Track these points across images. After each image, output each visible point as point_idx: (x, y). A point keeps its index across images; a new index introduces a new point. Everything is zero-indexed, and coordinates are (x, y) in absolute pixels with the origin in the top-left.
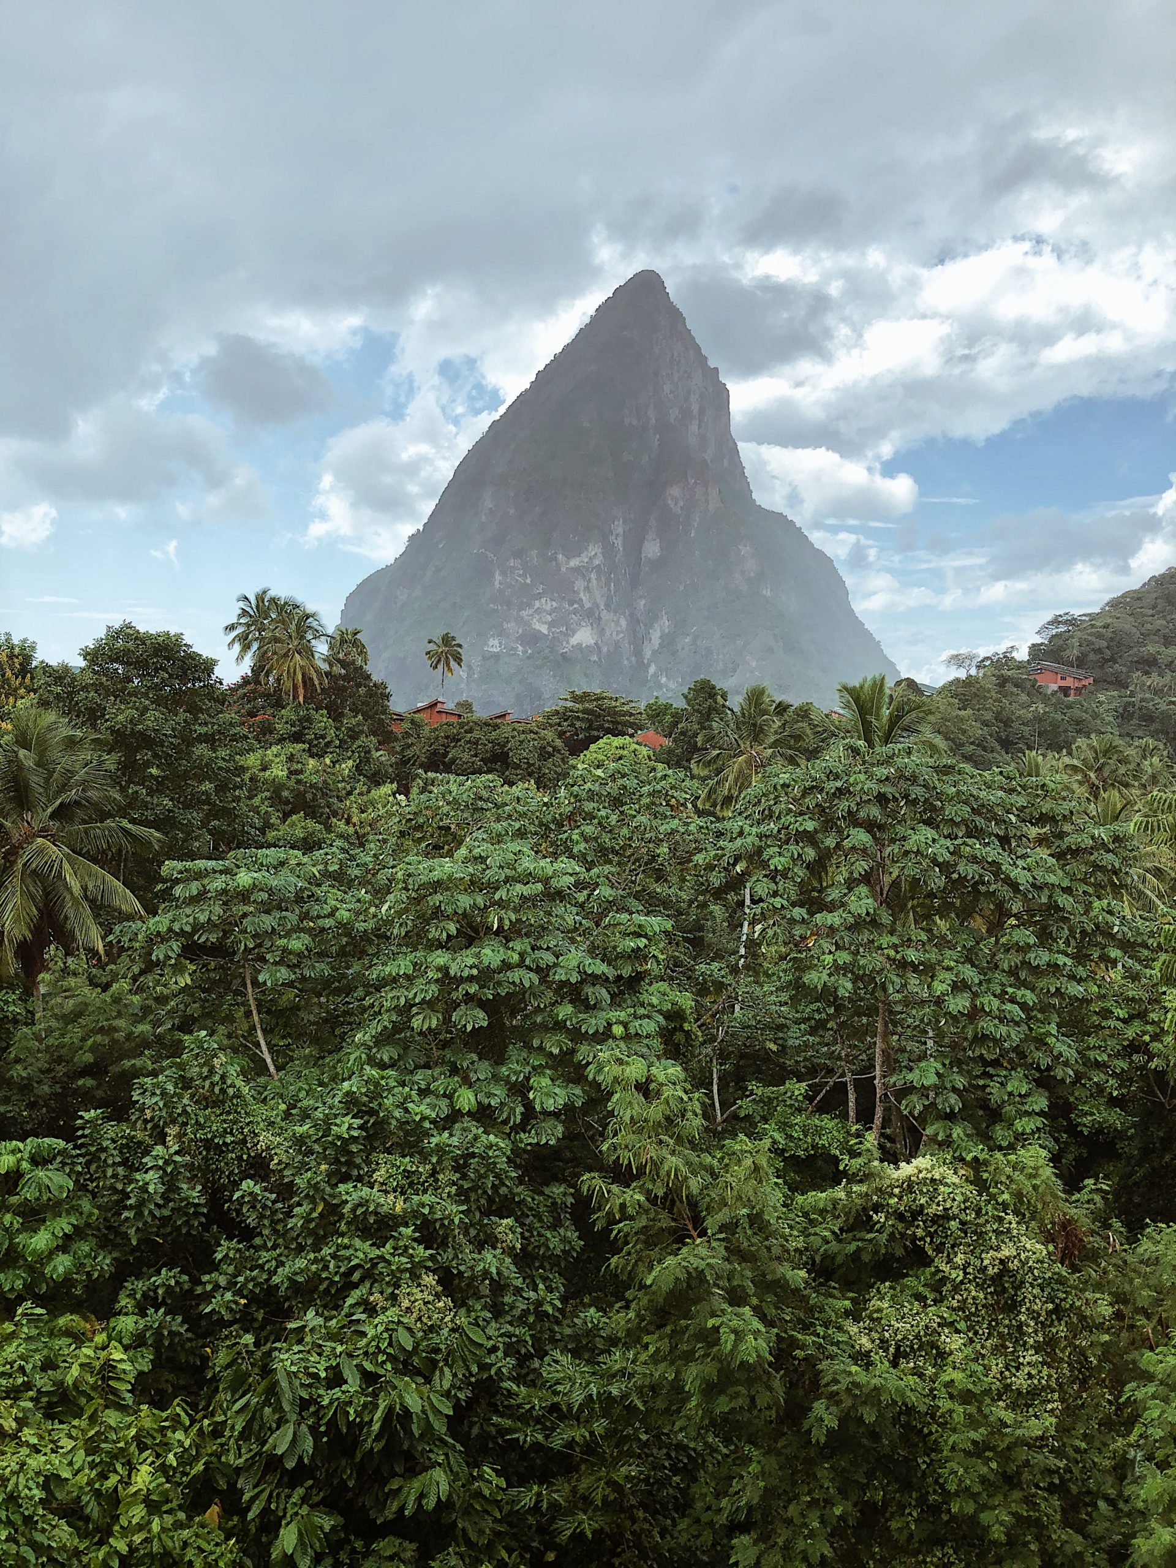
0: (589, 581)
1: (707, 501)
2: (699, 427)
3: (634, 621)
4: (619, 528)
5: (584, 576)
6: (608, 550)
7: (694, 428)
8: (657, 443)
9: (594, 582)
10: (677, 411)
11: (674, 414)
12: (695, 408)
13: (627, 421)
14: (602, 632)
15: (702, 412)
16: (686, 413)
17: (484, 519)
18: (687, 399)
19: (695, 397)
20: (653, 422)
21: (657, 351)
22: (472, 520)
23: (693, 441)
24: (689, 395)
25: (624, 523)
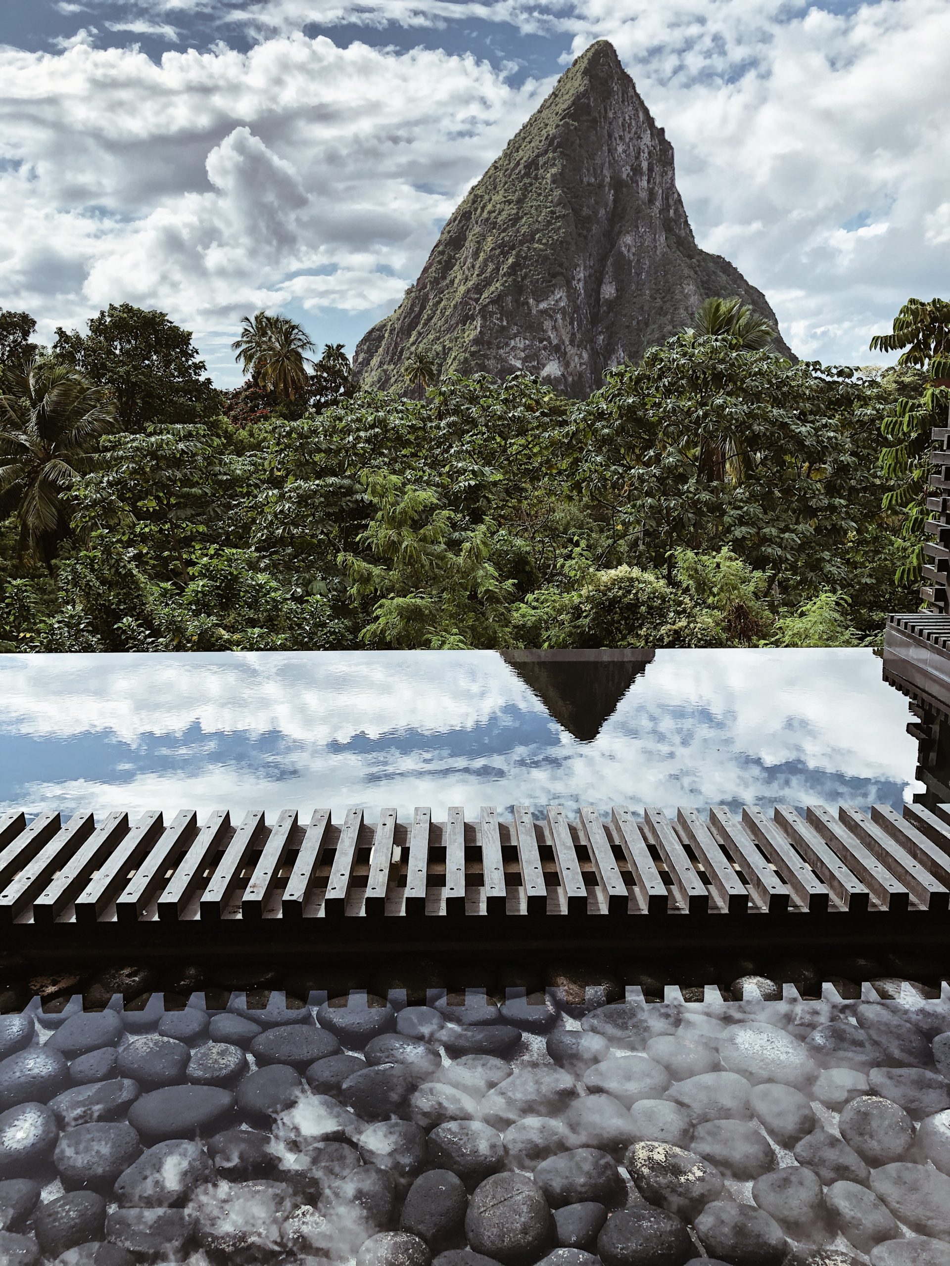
0: (556, 321)
1: (655, 247)
2: (649, 182)
3: (594, 354)
4: (581, 274)
5: (551, 317)
6: (572, 294)
7: (644, 183)
8: (611, 198)
9: (560, 321)
10: (628, 168)
11: (626, 172)
12: (645, 165)
13: (585, 180)
14: (567, 365)
15: (650, 169)
16: (637, 170)
17: (467, 272)
18: (637, 158)
19: (644, 156)
20: (608, 180)
21: (611, 115)
22: (456, 273)
23: (643, 195)
24: (639, 153)
25: (585, 268)
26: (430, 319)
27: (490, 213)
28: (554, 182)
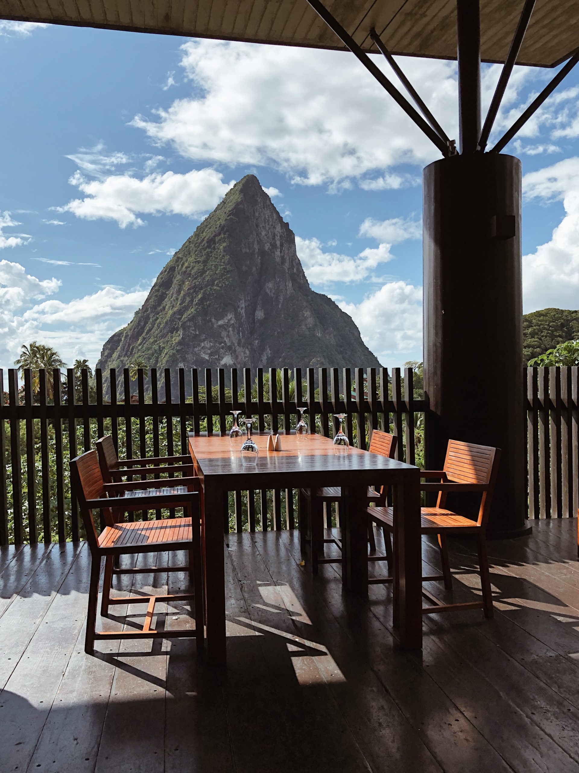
0: (229, 332)
1: (286, 289)
2: (281, 252)
3: (252, 351)
4: (242, 304)
5: (226, 329)
6: (238, 316)
7: (278, 253)
8: (259, 261)
9: (231, 332)
10: (269, 244)
11: (267, 247)
12: (278, 243)
13: (244, 251)
14: (237, 358)
15: (282, 245)
16: (274, 246)
17: (173, 302)
18: (274, 238)
19: (278, 238)
20: (257, 251)
21: (257, 214)
22: (167, 302)
23: (278, 260)
24: (274, 236)
25: (245, 301)
26: (150, 330)
27: (187, 268)
28: (224, 251)
